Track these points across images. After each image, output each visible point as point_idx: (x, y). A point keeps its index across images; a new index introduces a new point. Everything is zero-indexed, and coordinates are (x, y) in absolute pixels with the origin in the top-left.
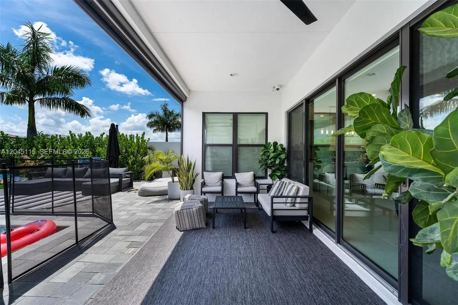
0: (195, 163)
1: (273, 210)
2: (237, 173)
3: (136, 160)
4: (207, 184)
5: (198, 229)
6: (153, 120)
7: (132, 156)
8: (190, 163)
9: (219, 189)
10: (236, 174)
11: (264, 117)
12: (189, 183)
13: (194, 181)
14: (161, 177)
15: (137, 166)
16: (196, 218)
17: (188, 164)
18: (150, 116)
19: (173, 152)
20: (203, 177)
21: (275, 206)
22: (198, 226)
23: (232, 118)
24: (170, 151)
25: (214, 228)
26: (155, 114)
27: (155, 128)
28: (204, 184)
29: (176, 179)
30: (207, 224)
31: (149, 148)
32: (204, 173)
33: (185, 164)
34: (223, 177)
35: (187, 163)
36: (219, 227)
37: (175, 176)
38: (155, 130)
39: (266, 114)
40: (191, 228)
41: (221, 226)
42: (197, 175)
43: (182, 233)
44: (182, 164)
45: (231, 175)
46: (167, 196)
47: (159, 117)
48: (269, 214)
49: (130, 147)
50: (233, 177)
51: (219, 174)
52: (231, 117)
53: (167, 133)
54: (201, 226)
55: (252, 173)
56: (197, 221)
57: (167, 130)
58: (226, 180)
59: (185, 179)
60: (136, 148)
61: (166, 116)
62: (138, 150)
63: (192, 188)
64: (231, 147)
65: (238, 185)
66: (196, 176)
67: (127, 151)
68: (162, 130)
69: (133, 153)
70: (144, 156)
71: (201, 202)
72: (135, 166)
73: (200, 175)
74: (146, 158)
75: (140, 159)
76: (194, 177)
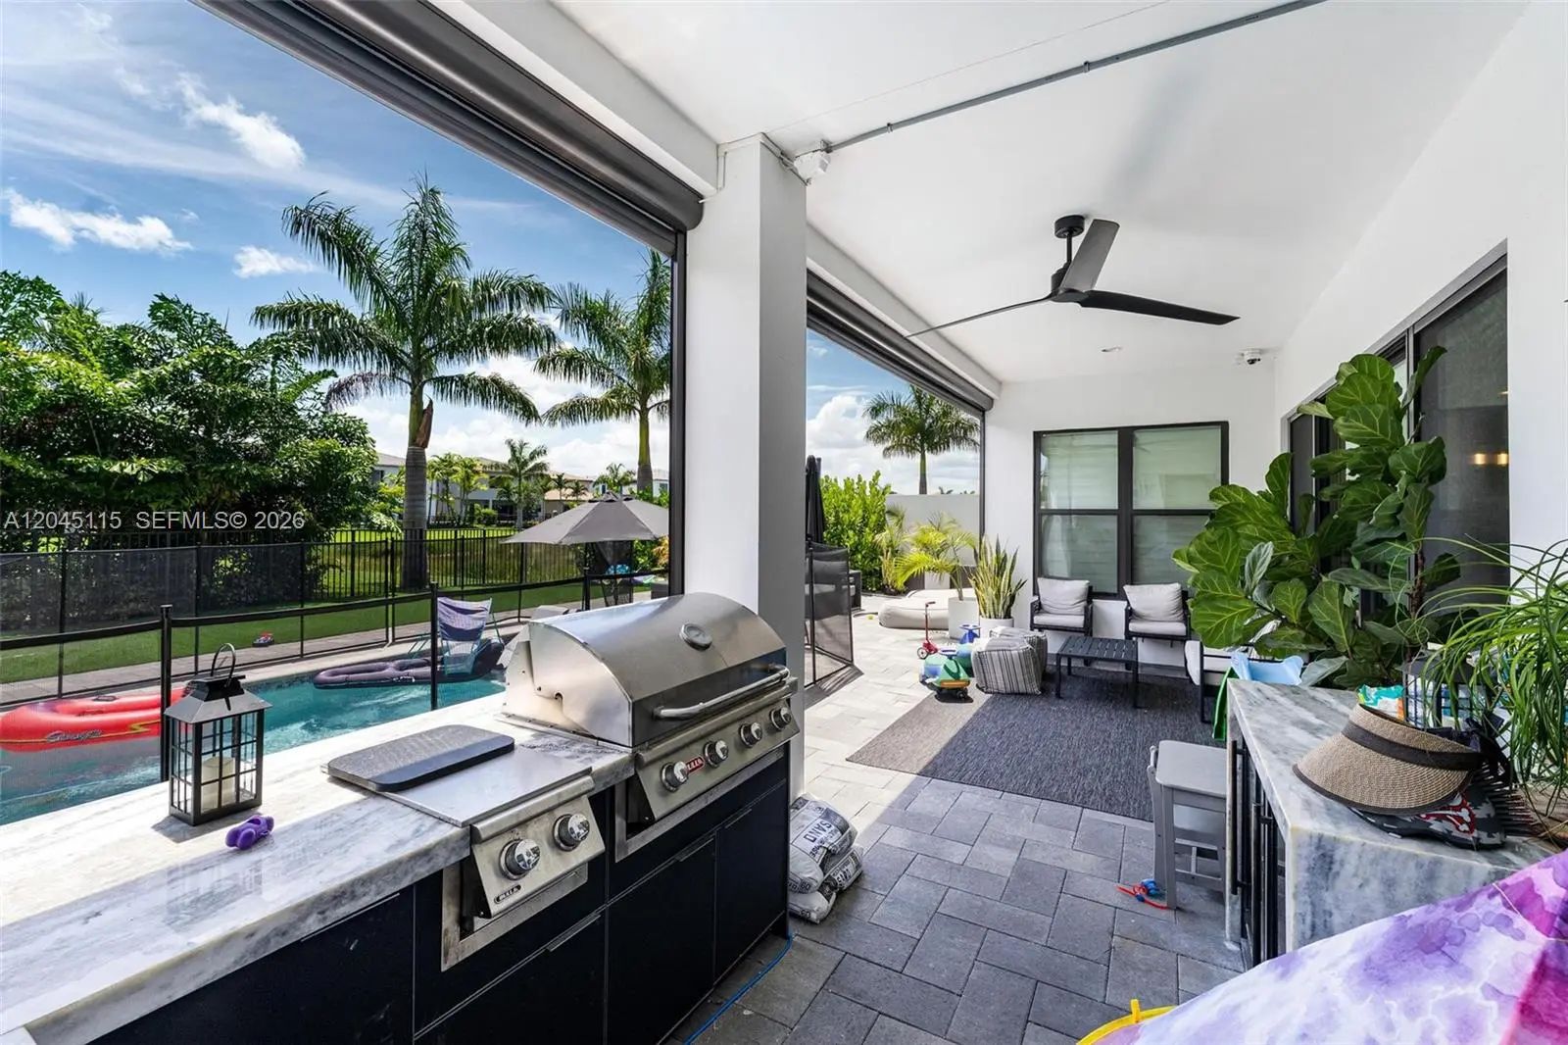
0: (1015, 557)
1: (1204, 673)
2: (1132, 584)
3: (860, 543)
4: (1046, 608)
5: (1022, 694)
6: (882, 420)
7: (851, 533)
8: (1002, 556)
9: (1078, 621)
10: (1127, 588)
11: (1217, 432)
12: (1002, 602)
13: (1013, 598)
14: (922, 588)
15: (863, 557)
16: (1019, 670)
17: (998, 558)
18: (874, 409)
19: (954, 522)
20: (1036, 592)
21: (1209, 664)
22: (1022, 689)
23: (1116, 443)
24: (946, 520)
25: (1058, 696)
26: (889, 402)
27: (889, 444)
28: (1038, 608)
29: (968, 593)
30: (1042, 689)
31: (891, 513)
32: (1039, 580)
33: (991, 558)
34: (1091, 595)
35: (995, 555)
36: (1071, 698)
37: (967, 585)
38: (888, 449)
39: (1224, 426)
40: (1009, 690)
41: (1075, 696)
42: (1021, 585)
43: (990, 695)
44: (983, 557)
45: (1115, 591)
46: (947, 633)
47: (899, 409)
48: (1196, 680)
49: (846, 511)
50: (1120, 595)
51: (1080, 585)
52: (1114, 438)
53: (923, 457)
54: (1029, 691)
55: (1177, 586)
56: (1020, 678)
57: (922, 447)
58: (1098, 602)
59: (992, 592)
60: (860, 512)
61: (920, 405)
62: (863, 517)
63: (1008, 615)
64: (1115, 518)
65: (1130, 614)
66: (1017, 589)
67: (838, 521)
68: (911, 449)
69: (852, 525)
70: (879, 532)
71: (1031, 643)
72: (860, 556)
73: (1029, 585)
74: (882, 538)
75: (870, 538)
76: (1013, 589)
